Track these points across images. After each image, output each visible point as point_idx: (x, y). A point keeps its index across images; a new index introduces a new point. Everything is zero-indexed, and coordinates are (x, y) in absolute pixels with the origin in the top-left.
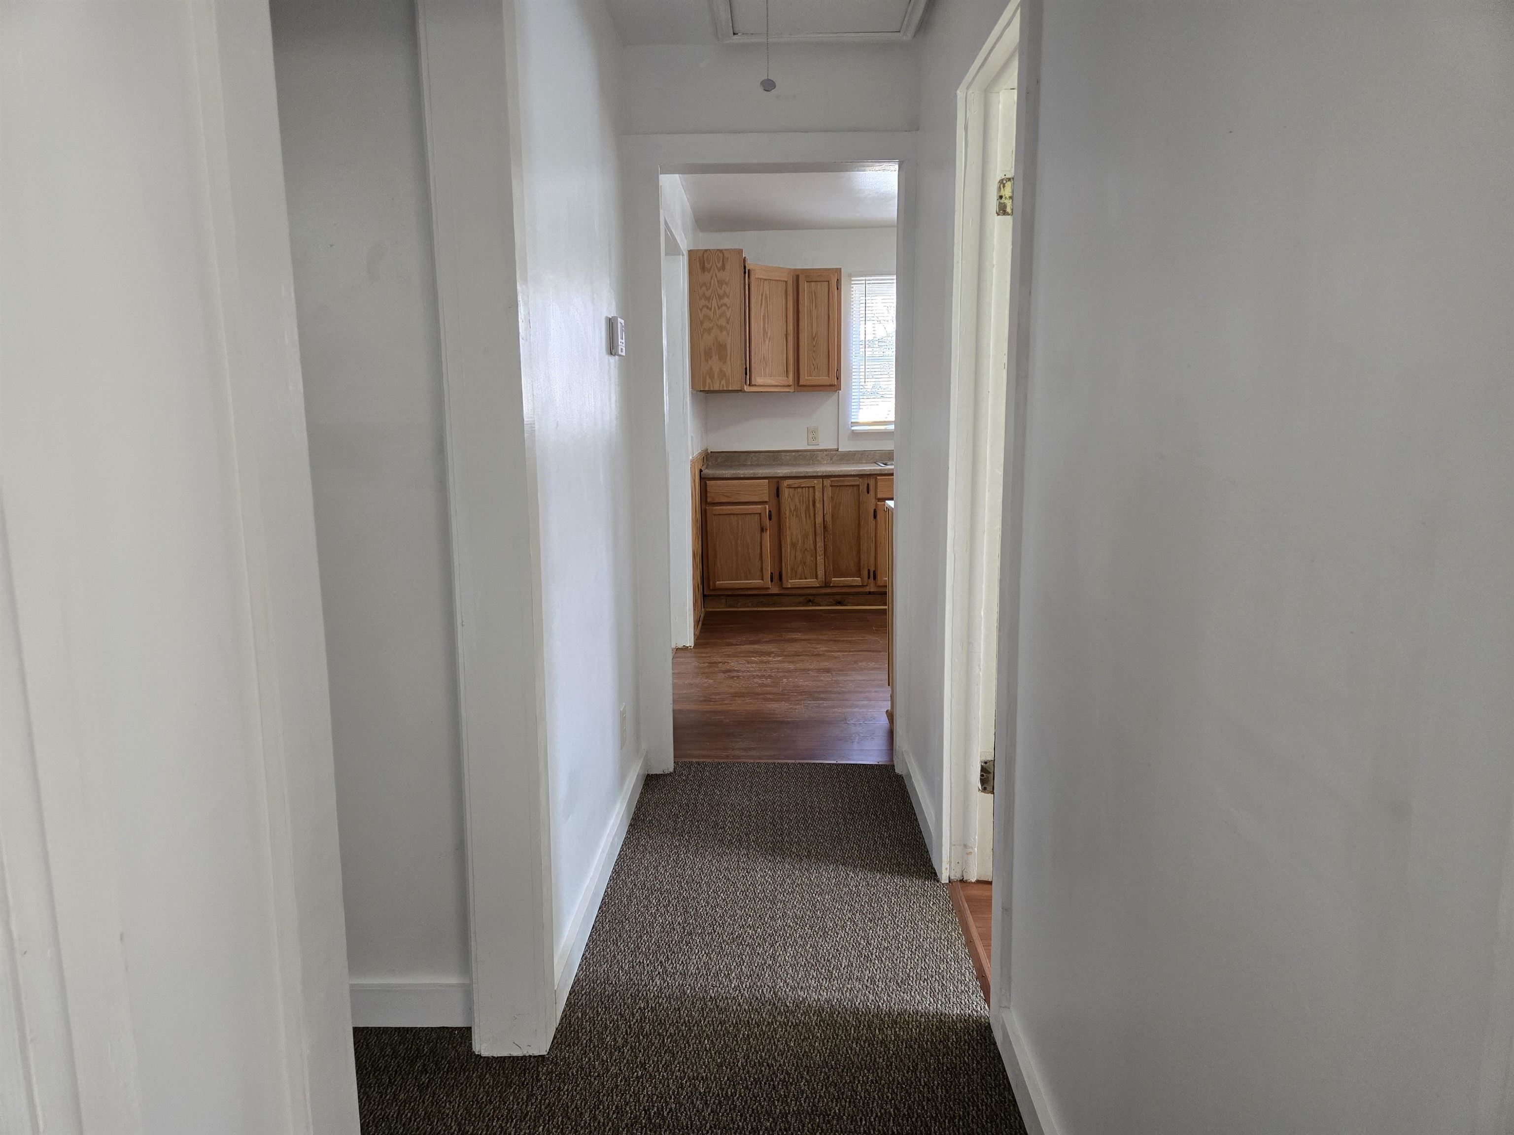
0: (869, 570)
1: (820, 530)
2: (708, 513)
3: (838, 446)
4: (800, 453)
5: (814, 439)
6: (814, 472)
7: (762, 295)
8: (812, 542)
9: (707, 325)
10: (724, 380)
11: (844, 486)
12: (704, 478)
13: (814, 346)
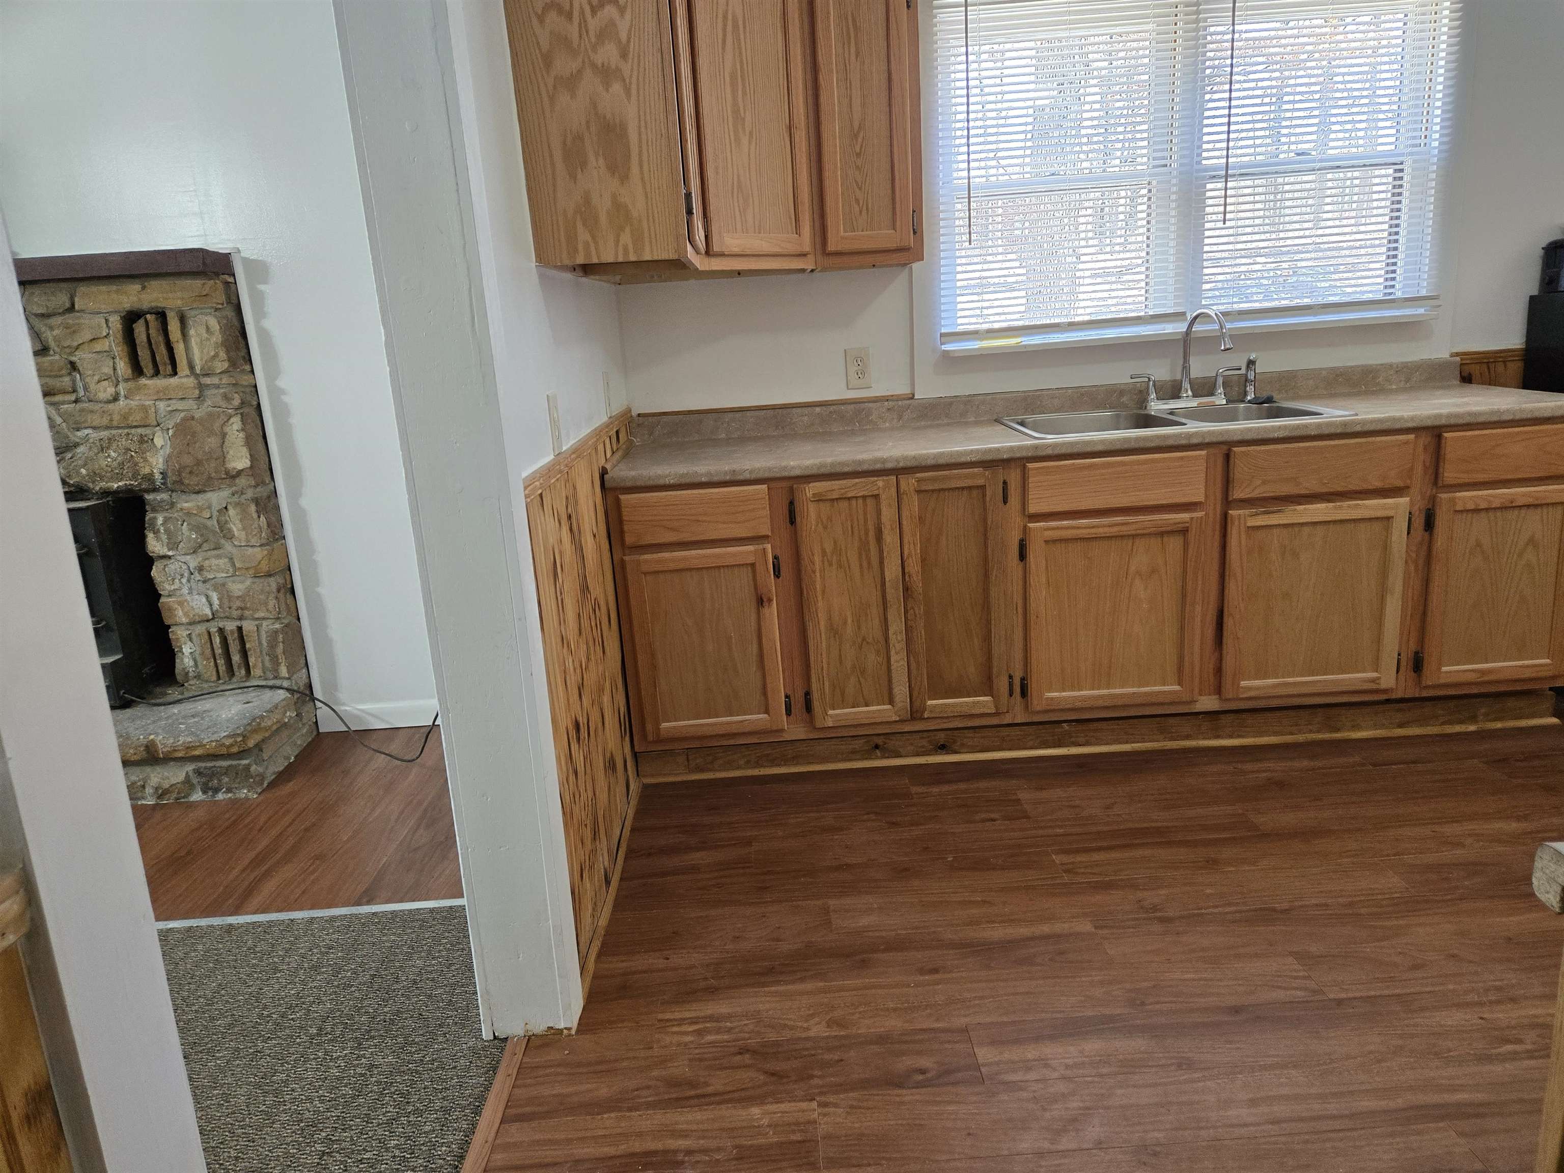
0: (1011, 677)
1: (894, 594)
2: (629, 568)
3: (913, 385)
4: (832, 408)
5: (862, 373)
6: (876, 461)
7: (725, 17)
8: (876, 622)
9: (564, 65)
10: (628, 230)
11: (950, 489)
12: (614, 489)
13: (858, 155)
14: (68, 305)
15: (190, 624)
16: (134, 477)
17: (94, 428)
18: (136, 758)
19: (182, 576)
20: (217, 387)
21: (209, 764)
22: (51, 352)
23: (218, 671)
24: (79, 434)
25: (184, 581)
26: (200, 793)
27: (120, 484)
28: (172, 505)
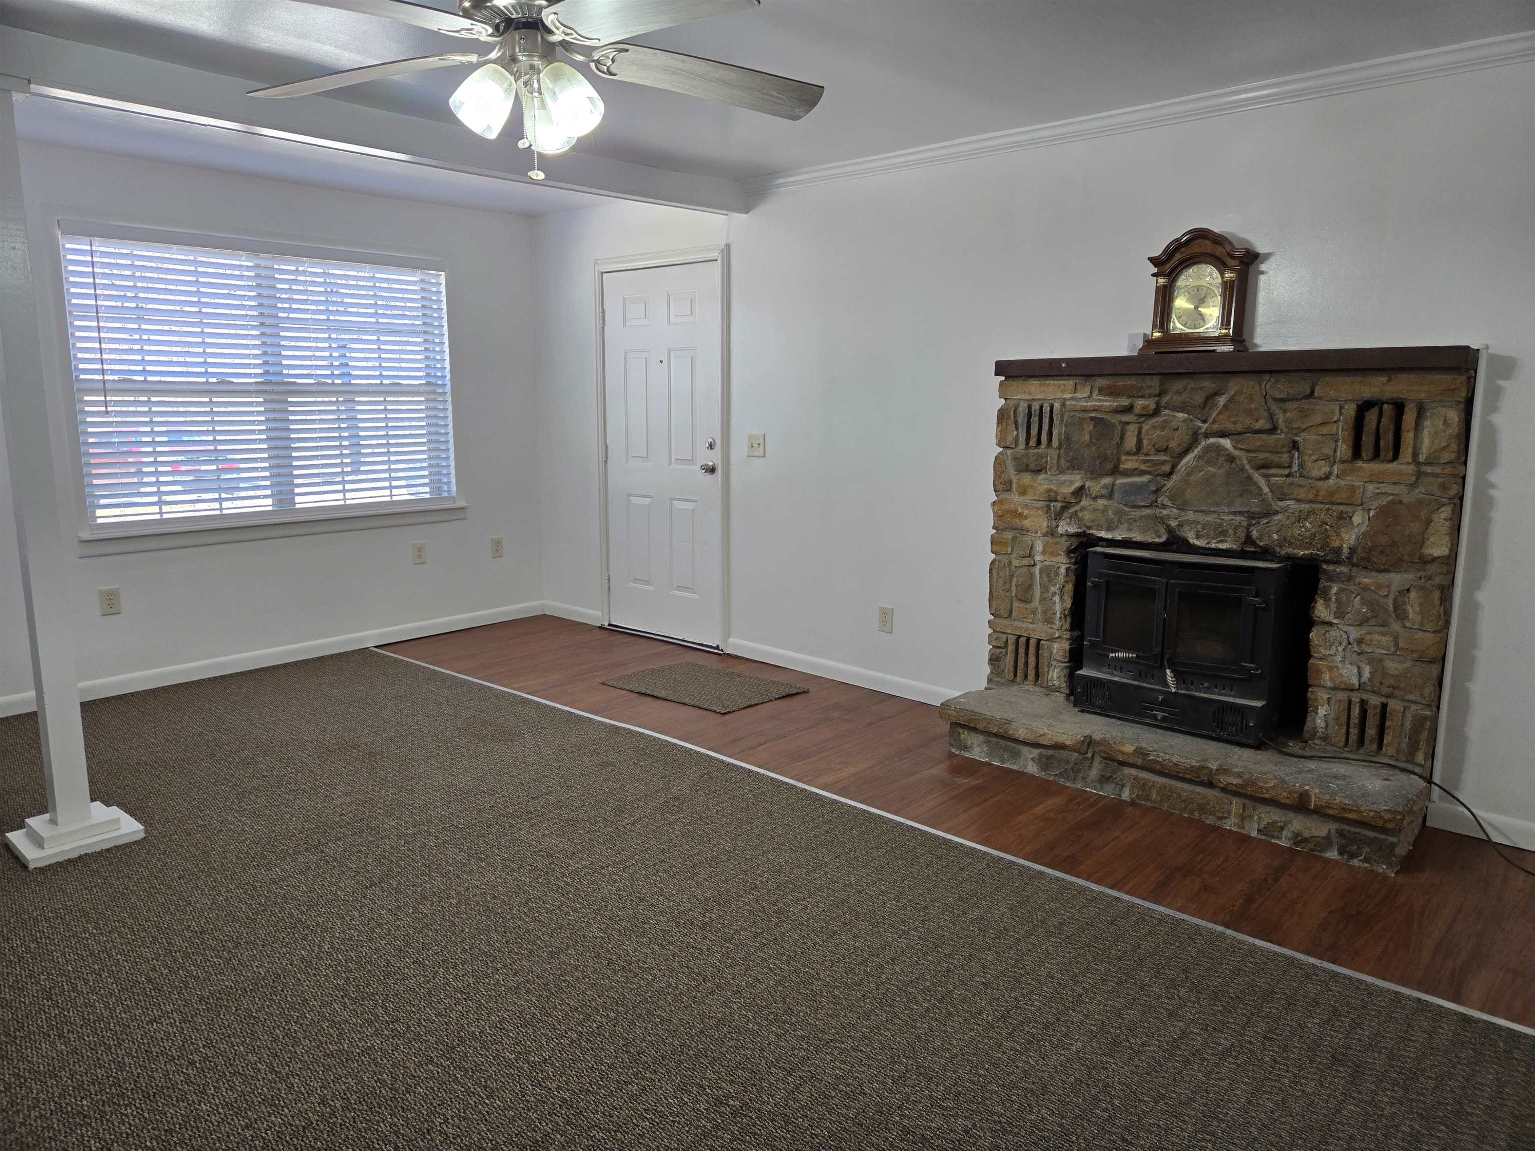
14: (1308, 392)
15: (1333, 689)
16: (1322, 548)
17: (1298, 500)
18: (1287, 801)
19: (1340, 644)
20: (1436, 475)
21: (1353, 829)
22: (1279, 431)
23: (1347, 739)
24: (1281, 503)
25: (1340, 649)
26: (1336, 853)
27: (1306, 552)
28: (1350, 578)
